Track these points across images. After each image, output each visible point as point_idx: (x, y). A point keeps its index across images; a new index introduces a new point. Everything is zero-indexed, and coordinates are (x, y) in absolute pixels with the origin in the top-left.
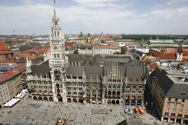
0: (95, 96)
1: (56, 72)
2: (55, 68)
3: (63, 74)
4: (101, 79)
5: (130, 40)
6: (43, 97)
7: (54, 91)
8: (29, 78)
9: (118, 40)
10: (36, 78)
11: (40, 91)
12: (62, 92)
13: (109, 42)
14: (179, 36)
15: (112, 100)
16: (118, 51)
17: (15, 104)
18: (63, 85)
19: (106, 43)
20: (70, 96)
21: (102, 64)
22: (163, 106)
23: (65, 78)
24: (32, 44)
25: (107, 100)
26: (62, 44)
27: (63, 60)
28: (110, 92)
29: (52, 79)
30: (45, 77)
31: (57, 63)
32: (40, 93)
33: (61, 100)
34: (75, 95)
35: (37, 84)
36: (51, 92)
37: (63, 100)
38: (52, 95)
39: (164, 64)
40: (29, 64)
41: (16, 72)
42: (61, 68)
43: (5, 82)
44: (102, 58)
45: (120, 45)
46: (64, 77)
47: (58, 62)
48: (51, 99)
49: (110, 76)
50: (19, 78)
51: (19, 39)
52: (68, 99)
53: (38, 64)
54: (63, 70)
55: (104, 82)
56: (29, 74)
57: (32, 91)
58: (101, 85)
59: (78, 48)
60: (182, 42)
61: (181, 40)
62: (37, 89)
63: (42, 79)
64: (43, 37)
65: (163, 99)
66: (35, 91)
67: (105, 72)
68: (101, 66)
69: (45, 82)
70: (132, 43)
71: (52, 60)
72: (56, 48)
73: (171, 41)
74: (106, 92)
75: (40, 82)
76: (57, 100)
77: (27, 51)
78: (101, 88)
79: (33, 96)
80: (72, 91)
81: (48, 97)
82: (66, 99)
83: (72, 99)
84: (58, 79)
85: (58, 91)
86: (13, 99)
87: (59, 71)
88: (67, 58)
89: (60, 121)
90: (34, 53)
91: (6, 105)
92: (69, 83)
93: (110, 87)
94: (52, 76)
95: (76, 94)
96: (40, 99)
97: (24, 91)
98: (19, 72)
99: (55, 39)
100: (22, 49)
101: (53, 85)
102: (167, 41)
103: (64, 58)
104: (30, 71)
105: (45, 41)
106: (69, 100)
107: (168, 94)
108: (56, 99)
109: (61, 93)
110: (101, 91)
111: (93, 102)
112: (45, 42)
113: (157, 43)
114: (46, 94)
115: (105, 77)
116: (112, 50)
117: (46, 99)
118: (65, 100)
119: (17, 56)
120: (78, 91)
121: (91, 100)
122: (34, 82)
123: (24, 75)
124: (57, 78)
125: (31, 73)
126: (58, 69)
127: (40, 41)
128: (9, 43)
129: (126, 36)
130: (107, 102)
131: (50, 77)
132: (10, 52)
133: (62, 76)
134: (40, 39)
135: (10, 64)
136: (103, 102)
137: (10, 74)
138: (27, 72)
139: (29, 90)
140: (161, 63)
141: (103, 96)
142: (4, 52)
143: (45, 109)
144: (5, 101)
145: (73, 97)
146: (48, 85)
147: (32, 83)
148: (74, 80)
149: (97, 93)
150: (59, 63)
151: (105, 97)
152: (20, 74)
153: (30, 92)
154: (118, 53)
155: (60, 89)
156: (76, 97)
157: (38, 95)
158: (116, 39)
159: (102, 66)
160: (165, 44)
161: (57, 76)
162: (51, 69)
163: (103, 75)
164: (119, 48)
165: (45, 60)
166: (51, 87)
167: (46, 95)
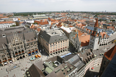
0: (6, 59)
4: (7, 46)
5: (21, 16)
9: (11, 17)
13: (5, 18)
14: (47, 12)
15: (19, 57)
16: (13, 24)
19: (2, 20)
21: (4, 35)
22: (48, 49)
25: (16, 58)
28: (16, 53)
39: (44, 28)
44: (2, 31)
45: (14, 20)
49: (13, 42)
55: (10, 47)
58: (8, 50)
60: (49, 15)
61: (48, 14)
65: (48, 45)
67: (8, 40)
68: (3, 37)
70: (22, 18)
73: (44, 15)
74: (13, 53)
78: (9, 52)
93: (15, 49)
102: (42, 15)
107: (49, 42)
110: (10, 54)
111: (5, 64)
113: (37, 17)
115: (10, 43)
116: (9, 24)
121: (3, 63)
129: (16, 14)
130: (16, 60)
136: (13, 61)
140: (42, 27)
141: (12, 56)
149: (6, 56)
151: (14, 57)
154: (14, 26)
158: (9, 16)
159: (5, 36)
160: (41, 17)
163: (8, 43)
164: (13, 22)
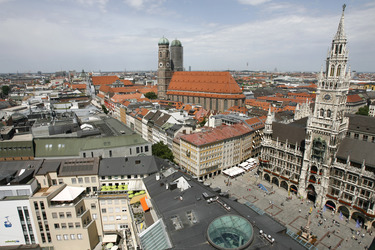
1: (317, 143)
2: (317, 136)
3: (331, 150)
6: (280, 181)
7: (303, 176)
8: (266, 142)
10: (277, 145)
11: (279, 170)
12: (319, 183)
17: (237, 175)
18: (325, 171)
20: (336, 199)
23: (333, 160)
24: (272, 86)
26: (343, 92)
27: (338, 124)
29: (306, 155)
30: (293, 147)
31: (323, 127)
32: (278, 173)
33: (312, 197)
34: (348, 201)
35: (276, 156)
36: (297, 177)
37: (318, 200)
38: (297, 183)
40: (270, 119)
41: (247, 128)
42: (329, 138)
43: (231, 139)
46: (332, 157)
47: (326, 126)
48: (294, 189)
50: (249, 138)
51: (253, 77)
52: (328, 202)
53: (285, 122)
54: (333, 142)
56: (267, 135)
57: (265, 165)
59: (369, 103)
62: (275, 165)
63: (287, 149)
64: (292, 75)
66: (270, 166)
69: (291, 156)
71: (315, 120)
72: (327, 98)
75: (282, 153)
76: (305, 196)
77: (265, 98)
79: (264, 173)
80: (342, 190)
81: (290, 184)
82: (325, 201)
83: (338, 206)
84: (318, 158)
85: (313, 179)
86: (235, 168)
87: (324, 142)
88: (346, 121)
89: (304, 235)
90: (275, 102)
91: (226, 172)
92: (338, 172)
94: (308, 148)
95: (351, 198)
96: (275, 181)
97: (251, 160)
98: (251, 129)
99: (329, 80)
100: (258, 93)
101: (305, 165)
103: (341, 120)
104: (269, 131)
105: (295, 82)
106: (330, 205)
108: (302, 192)
109: (316, 186)
112: (296, 86)
114: (287, 177)
117: (284, 185)
118: (321, 200)
119: (249, 103)
120: (356, 195)
122: (273, 150)
123: (258, 135)
124: (317, 155)
125: (271, 135)
126: (322, 139)
127: (287, 82)
128: (240, 82)
131: (303, 150)
132: (241, 96)
133: (327, 154)
134: (286, 78)
135: (241, 115)
137: (239, 129)
138: (264, 131)
139: (260, 161)
142: (234, 96)
143: (280, 201)
144: (226, 166)
145: (341, 202)
146: (295, 163)
147: (268, 152)
148: (354, 170)
150: (328, 128)
152: (253, 132)
153: (261, 164)
155: (317, 177)
156: (349, 205)
157: (274, 174)
161: (316, 152)
162: (308, 136)
165: (297, 117)
166: (300, 169)
167: (287, 180)
